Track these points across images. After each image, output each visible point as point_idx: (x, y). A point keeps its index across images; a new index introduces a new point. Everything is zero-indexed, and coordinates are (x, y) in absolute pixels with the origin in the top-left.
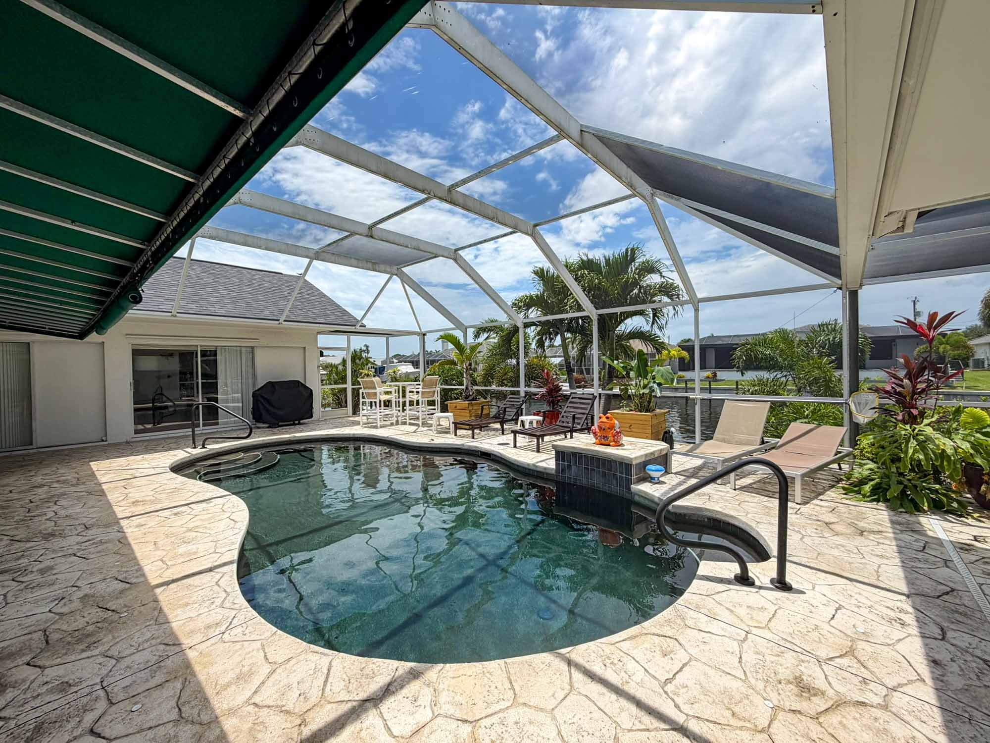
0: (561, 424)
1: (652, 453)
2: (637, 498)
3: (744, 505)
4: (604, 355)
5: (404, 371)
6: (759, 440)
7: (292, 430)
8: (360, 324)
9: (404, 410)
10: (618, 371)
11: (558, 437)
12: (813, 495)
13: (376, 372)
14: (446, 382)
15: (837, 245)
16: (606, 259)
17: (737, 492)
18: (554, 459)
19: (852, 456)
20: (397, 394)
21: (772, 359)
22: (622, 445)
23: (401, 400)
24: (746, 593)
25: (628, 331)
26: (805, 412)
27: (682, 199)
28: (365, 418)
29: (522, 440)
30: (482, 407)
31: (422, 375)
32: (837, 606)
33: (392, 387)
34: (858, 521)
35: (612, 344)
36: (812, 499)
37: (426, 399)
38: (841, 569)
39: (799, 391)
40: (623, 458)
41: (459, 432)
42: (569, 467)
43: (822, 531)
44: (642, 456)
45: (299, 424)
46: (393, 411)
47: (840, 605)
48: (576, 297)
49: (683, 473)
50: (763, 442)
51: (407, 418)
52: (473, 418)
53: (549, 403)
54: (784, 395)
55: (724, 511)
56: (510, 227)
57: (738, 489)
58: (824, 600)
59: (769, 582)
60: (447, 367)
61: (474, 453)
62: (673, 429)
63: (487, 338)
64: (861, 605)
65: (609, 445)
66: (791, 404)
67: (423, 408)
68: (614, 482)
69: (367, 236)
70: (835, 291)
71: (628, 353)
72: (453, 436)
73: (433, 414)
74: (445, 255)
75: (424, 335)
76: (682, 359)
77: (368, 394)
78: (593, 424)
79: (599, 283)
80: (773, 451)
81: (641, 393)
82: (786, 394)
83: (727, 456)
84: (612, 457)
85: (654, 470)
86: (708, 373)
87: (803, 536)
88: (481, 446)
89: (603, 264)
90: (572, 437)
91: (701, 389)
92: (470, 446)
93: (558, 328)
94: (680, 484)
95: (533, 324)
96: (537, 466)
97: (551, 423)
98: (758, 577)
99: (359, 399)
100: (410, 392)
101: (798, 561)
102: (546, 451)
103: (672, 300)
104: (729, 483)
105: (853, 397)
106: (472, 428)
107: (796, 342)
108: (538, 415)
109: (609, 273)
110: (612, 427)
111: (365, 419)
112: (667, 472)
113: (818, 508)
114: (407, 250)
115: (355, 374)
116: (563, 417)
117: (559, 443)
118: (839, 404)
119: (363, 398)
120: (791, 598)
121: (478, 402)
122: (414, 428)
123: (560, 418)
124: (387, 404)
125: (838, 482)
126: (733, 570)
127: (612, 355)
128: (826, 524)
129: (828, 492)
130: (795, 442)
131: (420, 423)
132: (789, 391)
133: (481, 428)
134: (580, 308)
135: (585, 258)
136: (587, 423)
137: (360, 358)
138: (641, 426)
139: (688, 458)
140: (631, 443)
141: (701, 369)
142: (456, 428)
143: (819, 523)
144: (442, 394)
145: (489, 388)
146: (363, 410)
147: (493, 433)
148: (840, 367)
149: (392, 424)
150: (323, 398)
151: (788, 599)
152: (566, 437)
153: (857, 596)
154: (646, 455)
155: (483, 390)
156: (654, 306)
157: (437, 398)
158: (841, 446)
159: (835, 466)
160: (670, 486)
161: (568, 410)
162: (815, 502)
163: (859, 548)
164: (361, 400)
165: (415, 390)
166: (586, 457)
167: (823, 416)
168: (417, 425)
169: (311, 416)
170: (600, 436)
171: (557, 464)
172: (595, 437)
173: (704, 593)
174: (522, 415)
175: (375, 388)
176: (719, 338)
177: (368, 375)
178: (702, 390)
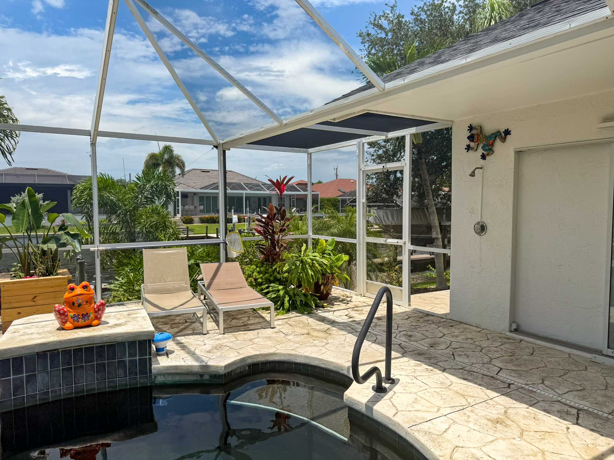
2: (160, 380)
42: (31, 377)
85: (162, 340)
170: (76, 317)
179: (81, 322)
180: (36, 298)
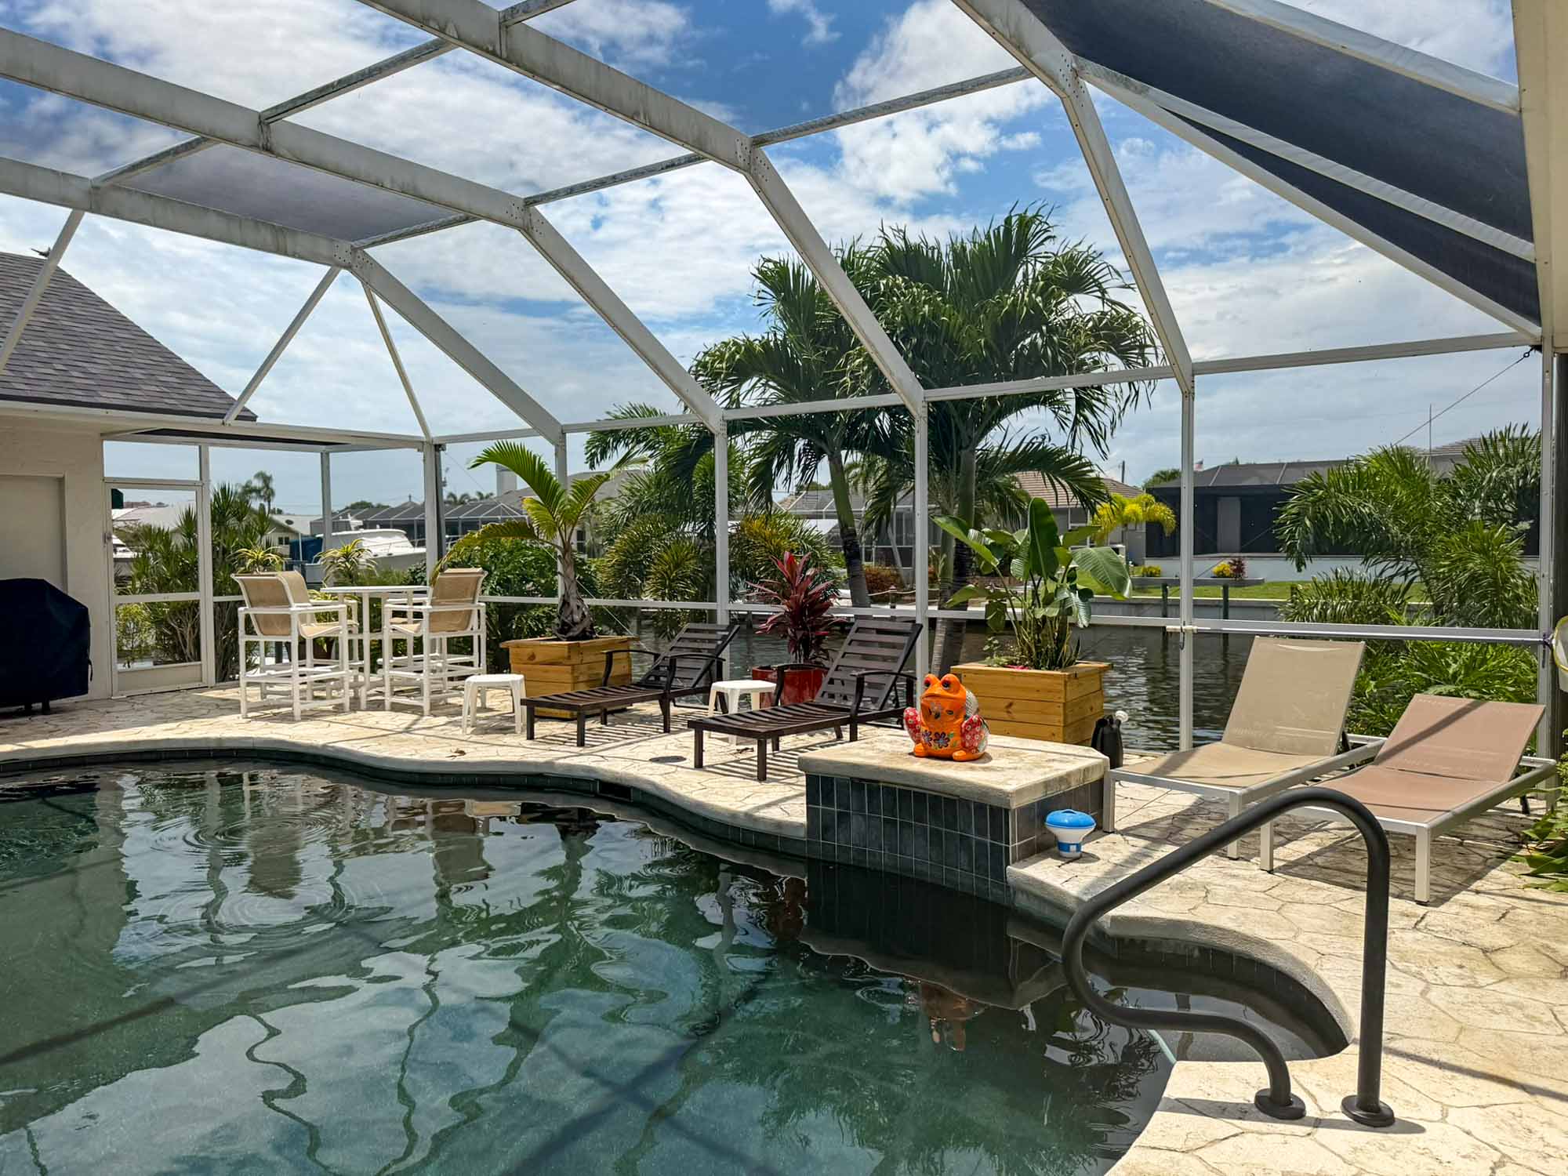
0: (826, 702)
1: (1063, 779)
2: (1022, 901)
3: (1292, 912)
4: (945, 513)
5: (382, 552)
6: (1333, 737)
7: (23, 730)
8: (237, 412)
9: (375, 667)
10: (980, 558)
11: (818, 738)
12: (1459, 879)
13: (294, 554)
14: (505, 586)
15: (1527, 233)
16: (954, 250)
17: (1278, 878)
18: (804, 799)
19: (1553, 779)
20: (354, 621)
21: (1376, 526)
22: (984, 757)
23: (367, 637)
24: (1280, 1138)
25: (1010, 449)
26: (1449, 665)
27: (1155, 91)
28: (257, 690)
29: (717, 747)
30: (610, 655)
31: (431, 564)
32: (1496, 1156)
33: (338, 598)
34: (1558, 941)
35: (967, 484)
36: (1457, 891)
37: (445, 636)
38: (1512, 1065)
39: (1437, 609)
40: (986, 791)
41: (541, 728)
42: (843, 817)
43: (1472, 970)
44: (1034, 787)
45: (46, 711)
46: (342, 670)
47: (1504, 1155)
48: (870, 351)
49: (1143, 831)
50: (1345, 746)
51: (387, 689)
52: (583, 688)
53: (794, 645)
54: (1398, 622)
55: (1242, 930)
56: (684, 143)
57: (1280, 869)
58: (1466, 1144)
59: (1338, 1106)
60: (507, 542)
61: (584, 786)
62: (1121, 714)
63: (624, 461)
64: (1550, 1151)
65: (950, 758)
66: (1416, 645)
67: (436, 661)
68: (963, 858)
69: (254, 146)
70: (1526, 355)
71: (1010, 506)
72: (522, 739)
73: (463, 678)
74: (497, 213)
75: (439, 447)
76: (1154, 528)
77: (267, 622)
78: (911, 702)
79: (935, 315)
80: (1369, 767)
81: (1039, 616)
82: (1404, 619)
83: (1255, 784)
84: (958, 792)
85: (1067, 825)
86: (1221, 564)
87: (1428, 986)
88: (604, 765)
89: (947, 260)
90: (854, 737)
91: (1197, 605)
92: (570, 767)
93: (823, 438)
94: (1132, 861)
95: (754, 425)
96: (756, 820)
97: (798, 699)
98: (1312, 1096)
99: (236, 633)
100: (396, 614)
101: (1411, 1051)
102: (783, 774)
103: (1128, 363)
104: (1258, 854)
105: (1563, 628)
106: (579, 716)
107: (1433, 486)
108: (764, 677)
109: (960, 286)
110: (958, 709)
111: (254, 695)
112: (1102, 828)
113: (1467, 912)
114: (383, 193)
115: (225, 560)
116: (831, 681)
117: (819, 754)
118: (1527, 644)
119: (250, 631)
120: (1388, 1144)
121: (602, 639)
122: (407, 718)
123: (824, 686)
124: (325, 649)
125: (1518, 845)
126: (1254, 1082)
127: (965, 512)
128: (1485, 951)
129: (1494, 872)
130: (1422, 744)
131: (425, 703)
132: (1412, 610)
133: (604, 715)
134: (879, 383)
135: (899, 243)
136: (896, 700)
137: (242, 510)
138: (1037, 706)
139: (1159, 791)
140: (1010, 753)
141: (1195, 553)
142: (532, 718)
143: (1466, 949)
144: (495, 617)
145: (632, 602)
146: (250, 666)
147: (640, 728)
148: (1531, 547)
149: (339, 709)
150: (125, 632)
151: (1382, 1147)
152: (840, 737)
153: (1545, 1131)
154: (1047, 784)
155: (613, 609)
156: (1080, 379)
157: (478, 630)
158: (1531, 753)
159: (1515, 804)
160: (1108, 867)
161: (844, 662)
162: (1464, 896)
163: (1555, 1009)
164: (243, 639)
165: (410, 609)
166: (890, 790)
167: (1490, 676)
168: (417, 710)
169: (84, 690)
170: (927, 734)
171: (811, 813)
172: (912, 736)
173: (1178, 1146)
174: (720, 678)
175: (286, 603)
176: (1252, 468)
177: (266, 565)
178: (1199, 608)
179: (934, 748)
180: (1013, 707)
